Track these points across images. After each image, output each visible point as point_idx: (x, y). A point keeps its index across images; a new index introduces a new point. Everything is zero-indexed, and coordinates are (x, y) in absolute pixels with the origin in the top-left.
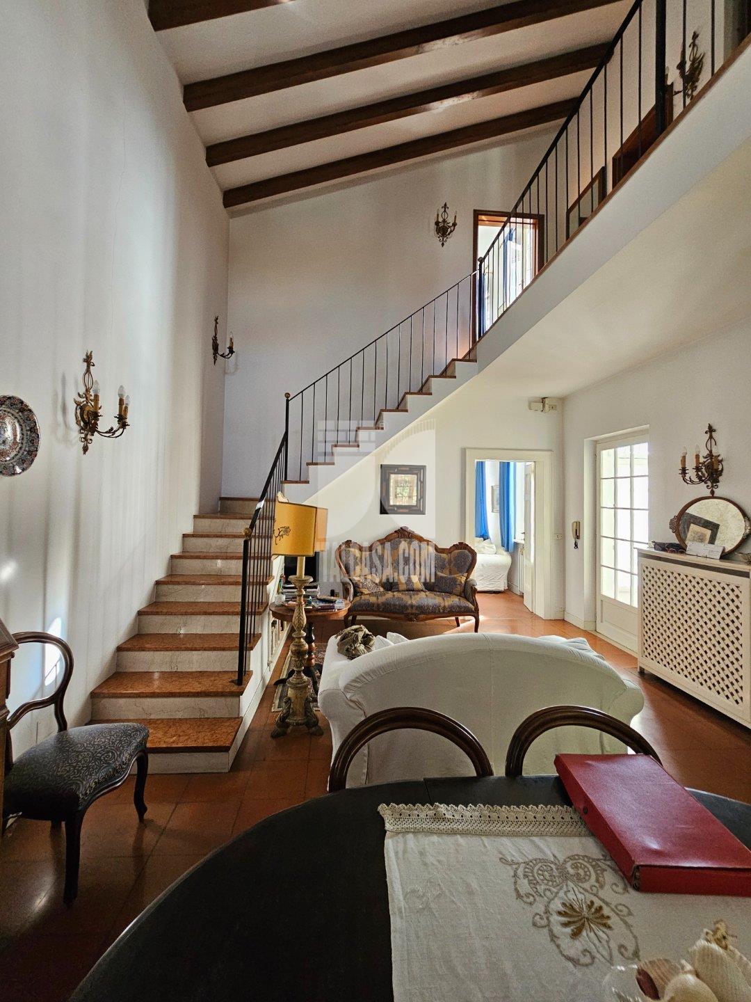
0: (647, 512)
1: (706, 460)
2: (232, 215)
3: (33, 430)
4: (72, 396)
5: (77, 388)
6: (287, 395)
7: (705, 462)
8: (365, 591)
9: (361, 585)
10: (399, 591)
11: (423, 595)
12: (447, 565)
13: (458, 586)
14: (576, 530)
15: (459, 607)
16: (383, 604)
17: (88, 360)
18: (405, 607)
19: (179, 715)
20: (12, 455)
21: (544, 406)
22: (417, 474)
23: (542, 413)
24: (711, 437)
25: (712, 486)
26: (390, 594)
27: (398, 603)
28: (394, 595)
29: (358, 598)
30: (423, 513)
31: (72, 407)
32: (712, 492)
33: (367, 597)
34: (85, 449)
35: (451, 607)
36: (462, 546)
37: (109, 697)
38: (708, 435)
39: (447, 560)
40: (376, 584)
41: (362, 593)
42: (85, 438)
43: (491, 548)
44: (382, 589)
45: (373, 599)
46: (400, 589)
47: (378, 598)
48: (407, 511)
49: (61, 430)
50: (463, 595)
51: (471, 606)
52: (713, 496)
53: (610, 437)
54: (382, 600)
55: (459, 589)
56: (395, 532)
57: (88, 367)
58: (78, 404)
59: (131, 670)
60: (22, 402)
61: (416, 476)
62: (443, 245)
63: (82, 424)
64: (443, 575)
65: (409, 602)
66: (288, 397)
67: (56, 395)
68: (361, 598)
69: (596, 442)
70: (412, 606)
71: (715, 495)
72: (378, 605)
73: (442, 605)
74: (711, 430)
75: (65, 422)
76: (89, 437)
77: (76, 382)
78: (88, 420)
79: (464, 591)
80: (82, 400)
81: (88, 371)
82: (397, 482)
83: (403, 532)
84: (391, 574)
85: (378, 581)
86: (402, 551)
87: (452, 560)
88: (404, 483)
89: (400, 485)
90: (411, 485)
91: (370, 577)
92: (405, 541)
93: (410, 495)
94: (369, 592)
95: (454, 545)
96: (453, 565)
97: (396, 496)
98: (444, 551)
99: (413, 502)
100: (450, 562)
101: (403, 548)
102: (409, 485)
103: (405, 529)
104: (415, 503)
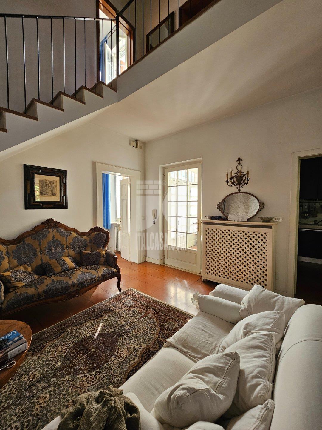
0: (197, 202)
1: (236, 175)
7: (235, 176)
8: (21, 284)
9: (13, 279)
10: (55, 274)
12: (89, 244)
13: (102, 258)
14: (155, 214)
15: (108, 273)
16: (45, 292)
18: (68, 287)
21: (137, 145)
22: (60, 177)
23: (135, 149)
24: (239, 164)
25: (239, 187)
26: (48, 281)
27: (60, 287)
28: (53, 280)
29: (11, 295)
30: (66, 207)
32: (239, 190)
33: (24, 290)
35: (103, 275)
36: (96, 229)
38: (238, 162)
39: (88, 241)
40: (29, 273)
41: (16, 287)
44: (37, 277)
45: (31, 291)
46: (56, 271)
47: (37, 288)
50: (106, 264)
51: (116, 270)
52: (239, 192)
53: (173, 165)
54: (42, 288)
55: (103, 260)
56: (42, 224)
64: (87, 252)
65: (71, 282)
68: (16, 293)
69: (164, 168)
70: (74, 285)
71: (241, 191)
72: (39, 294)
73: (97, 276)
74: (239, 160)
79: (107, 261)
82: (41, 182)
83: (50, 223)
84: (42, 260)
85: (30, 270)
86: (51, 238)
87: (92, 239)
88: (48, 182)
89: (45, 185)
90: (55, 185)
91: (21, 268)
92: (53, 231)
93: (53, 193)
94: (23, 284)
95: (91, 229)
96: (92, 243)
97: (41, 194)
98: (84, 234)
99: (57, 199)
100: (90, 241)
101: (52, 237)
102: (53, 185)
103: (51, 220)
104: (59, 200)
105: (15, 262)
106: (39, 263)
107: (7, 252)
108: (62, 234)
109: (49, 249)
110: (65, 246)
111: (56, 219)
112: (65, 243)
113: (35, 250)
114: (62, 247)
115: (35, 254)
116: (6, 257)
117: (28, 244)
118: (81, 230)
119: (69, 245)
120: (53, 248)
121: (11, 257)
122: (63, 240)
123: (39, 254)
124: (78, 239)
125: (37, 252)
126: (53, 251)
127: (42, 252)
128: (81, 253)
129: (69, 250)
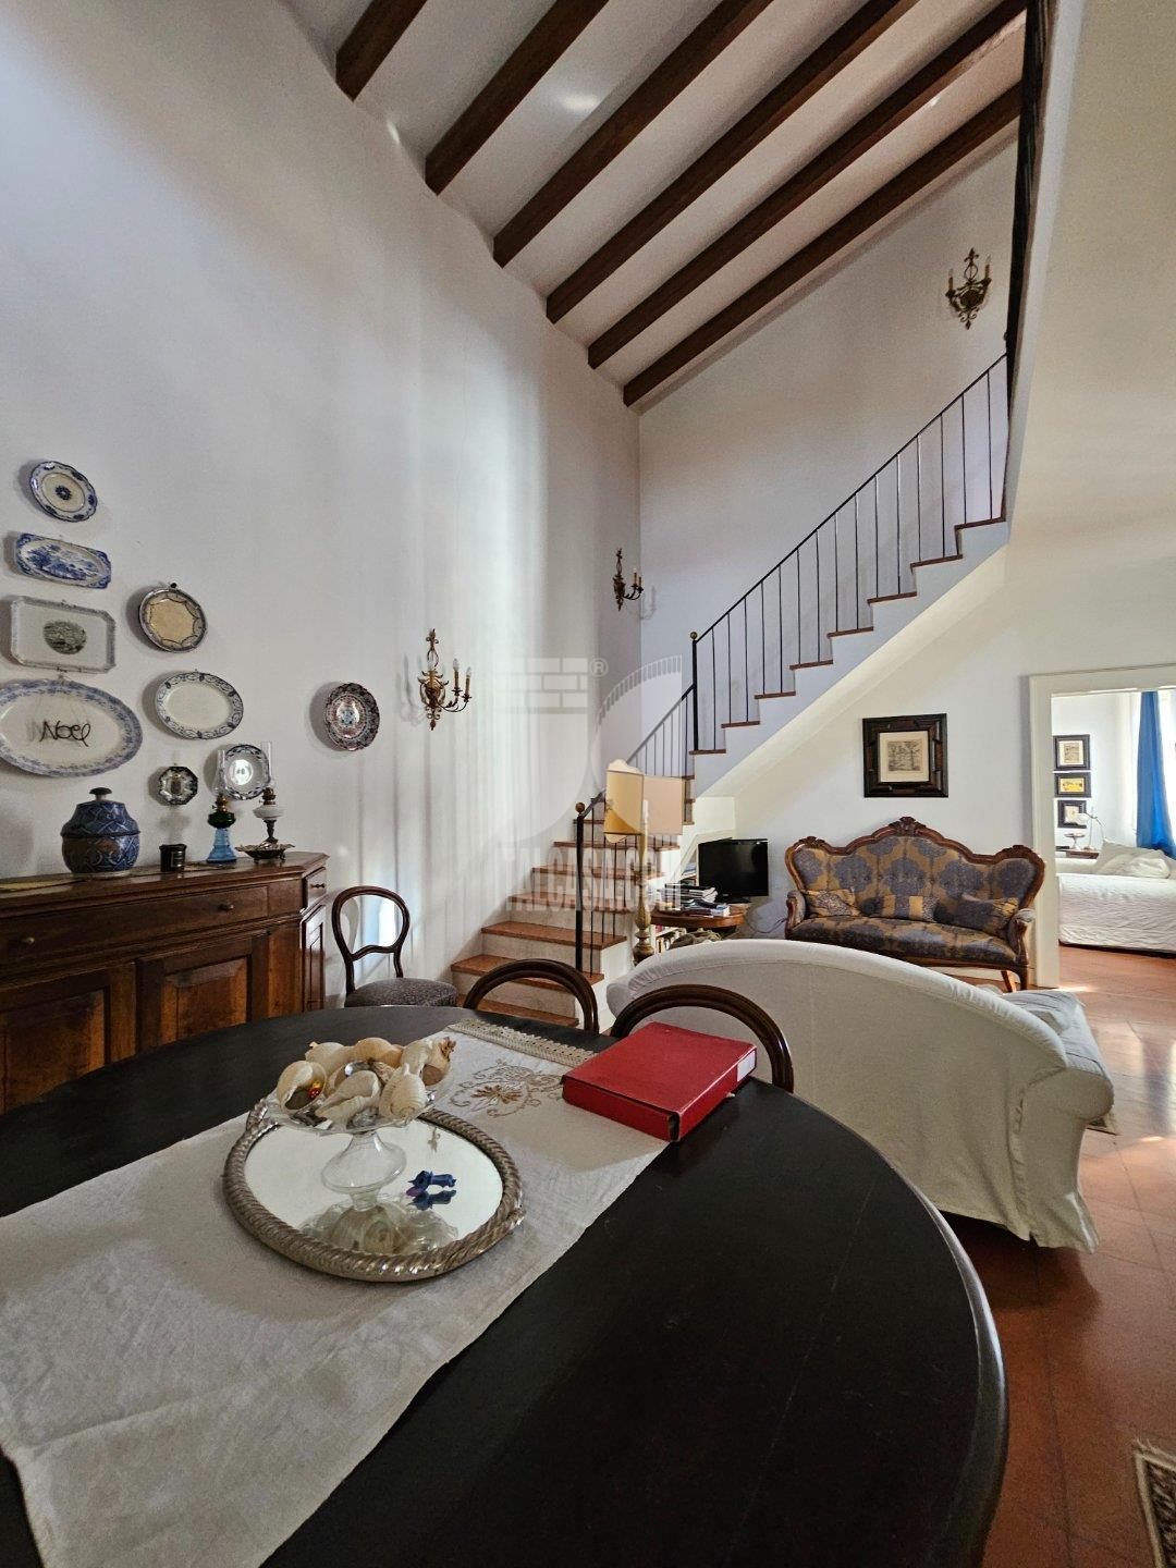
2: (642, 410)
3: (374, 710)
4: (415, 676)
5: (420, 667)
6: (694, 635)
8: (824, 912)
9: (821, 903)
10: (879, 917)
11: (919, 926)
12: (985, 883)
13: (994, 918)
15: (986, 952)
17: (432, 638)
19: (520, 1003)
20: (358, 733)
22: (928, 730)
26: (864, 920)
28: (869, 922)
29: (808, 921)
30: (942, 793)
31: (416, 687)
34: (433, 725)
36: (1020, 851)
37: (466, 972)
39: (985, 876)
40: (847, 903)
41: (818, 915)
42: (433, 715)
43: (1155, 865)
44: (855, 912)
46: (883, 914)
48: (912, 791)
49: (407, 708)
50: (999, 934)
51: (1009, 952)
55: (995, 923)
56: (891, 825)
57: (432, 645)
58: (422, 682)
59: (493, 954)
60: (361, 687)
61: (925, 733)
62: (968, 325)
63: (428, 701)
64: (974, 899)
66: (694, 638)
67: (399, 677)
68: (813, 921)
75: (409, 701)
76: (437, 713)
77: (420, 662)
78: (432, 696)
79: (1006, 928)
80: (425, 678)
81: (432, 649)
82: (891, 745)
83: (907, 827)
84: (877, 892)
85: (851, 900)
86: (900, 855)
87: (996, 875)
88: (903, 745)
89: (897, 750)
90: (917, 748)
91: (839, 893)
92: (906, 841)
93: (916, 765)
94: (828, 914)
95: (1004, 850)
96: (995, 883)
97: (892, 768)
98: (982, 859)
99: (922, 776)
100: (991, 878)
101: (901, 852)
102: (914, 750)
103: (908, 821)
104: (926, 779)
105: (837, 883)
106: (873, 896)
107: (828, 865)
108: (923, 851)
109: (894, 875)
110: (928, 875)
111: (919, 819)
112: (927, 870)
113: (869, 871)
114: (921, 878)
115: (868, 878)
116: (825, 871)
117: (860, 858)
118: (977, 849)
119: (936, 875)
120: (901, 875)
121: (832, 873)
122: (923, 863)
123: (875, 880)
124: (959, 868)
125: (872, 876)
126: (901, 880)
127: (880, 876)
128: (959, 897)
129: (936, 886)
